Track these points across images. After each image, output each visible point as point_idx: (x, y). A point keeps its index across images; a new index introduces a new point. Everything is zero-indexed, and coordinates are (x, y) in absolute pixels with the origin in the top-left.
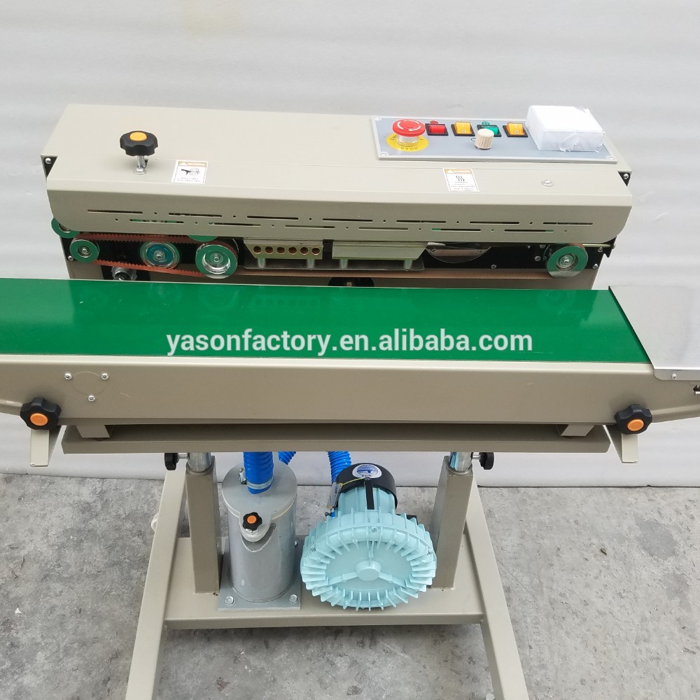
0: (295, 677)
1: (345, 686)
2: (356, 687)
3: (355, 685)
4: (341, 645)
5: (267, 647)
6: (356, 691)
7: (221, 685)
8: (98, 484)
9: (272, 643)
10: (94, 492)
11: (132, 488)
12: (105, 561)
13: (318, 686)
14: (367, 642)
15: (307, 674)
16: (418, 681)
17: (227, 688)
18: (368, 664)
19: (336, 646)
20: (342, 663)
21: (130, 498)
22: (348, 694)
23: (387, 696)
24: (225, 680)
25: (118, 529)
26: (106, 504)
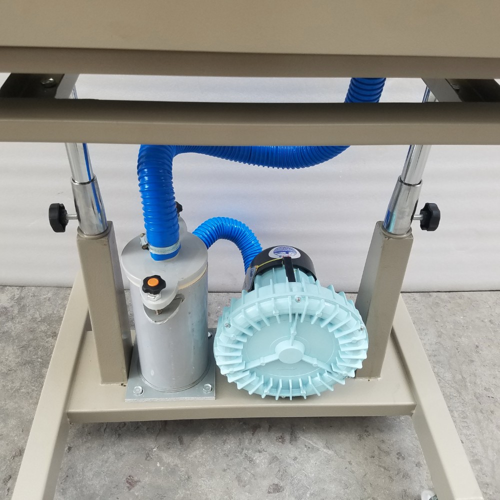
0: (211, 474)
1: (266, 484)
2: (277, 485)
3: (276, 482)
4: (260, 441)
5: (181, 442)
6: (277, 489)
7: (131, 483)
8: (17, 292)
9: (186, 439)
10: (12, 298)
11: (50, 295)
12: (17, 360)
13: (237, 483)
14: (287, 437)
15: (225, 470)
16: (344, 478)
17: (137, 487)
18: (289, 461)
19: (254, 441)
20: (261, 460)
21: (47, 304)
22: (269, 492)
23: (311, 494)
24: (136, 479)
25: (32, 331)
26: (22, 309)
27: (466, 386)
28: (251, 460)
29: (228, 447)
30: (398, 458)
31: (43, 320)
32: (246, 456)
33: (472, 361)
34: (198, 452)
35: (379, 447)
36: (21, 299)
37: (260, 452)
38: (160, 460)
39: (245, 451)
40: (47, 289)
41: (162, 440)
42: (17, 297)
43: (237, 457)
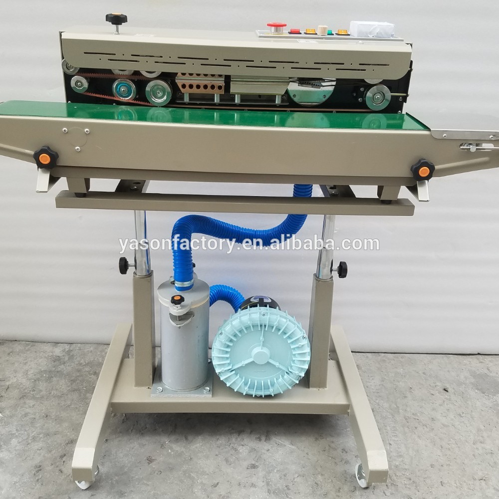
0: (207, 457)
1: (246, 464)
2: (254, 464)
4: (243, 439)
5: (186, 439)
6: (254, 466)
7: (150, 460)
8: (67, 347)
9: (190, 438)
10: (64, 351)
11: (92, 349)
13: (224, 463)
14: (263, 438)
15: (217, 455)
16: (302, 462)
17: (154, 463)
18: (263, 451)
19: (239, 439)
20: (243, 451)
21: (90, 354)
22: (248, 468)
24: (153, 458)
27: (398, 412)
28: (236, 450)
29: (220, 442)
30: (342, 452)
31: (87, 364)
32: (233, 447)
33: (405, 397)
34: (198, 445)
35: (329, 445)
36: (70, 351)
37: (243, 445)
38: (171, 448)
39: (232, 445)
40: (90, 345)
41: (173, 437)
42: (67, 350)
43: (226, 448)
